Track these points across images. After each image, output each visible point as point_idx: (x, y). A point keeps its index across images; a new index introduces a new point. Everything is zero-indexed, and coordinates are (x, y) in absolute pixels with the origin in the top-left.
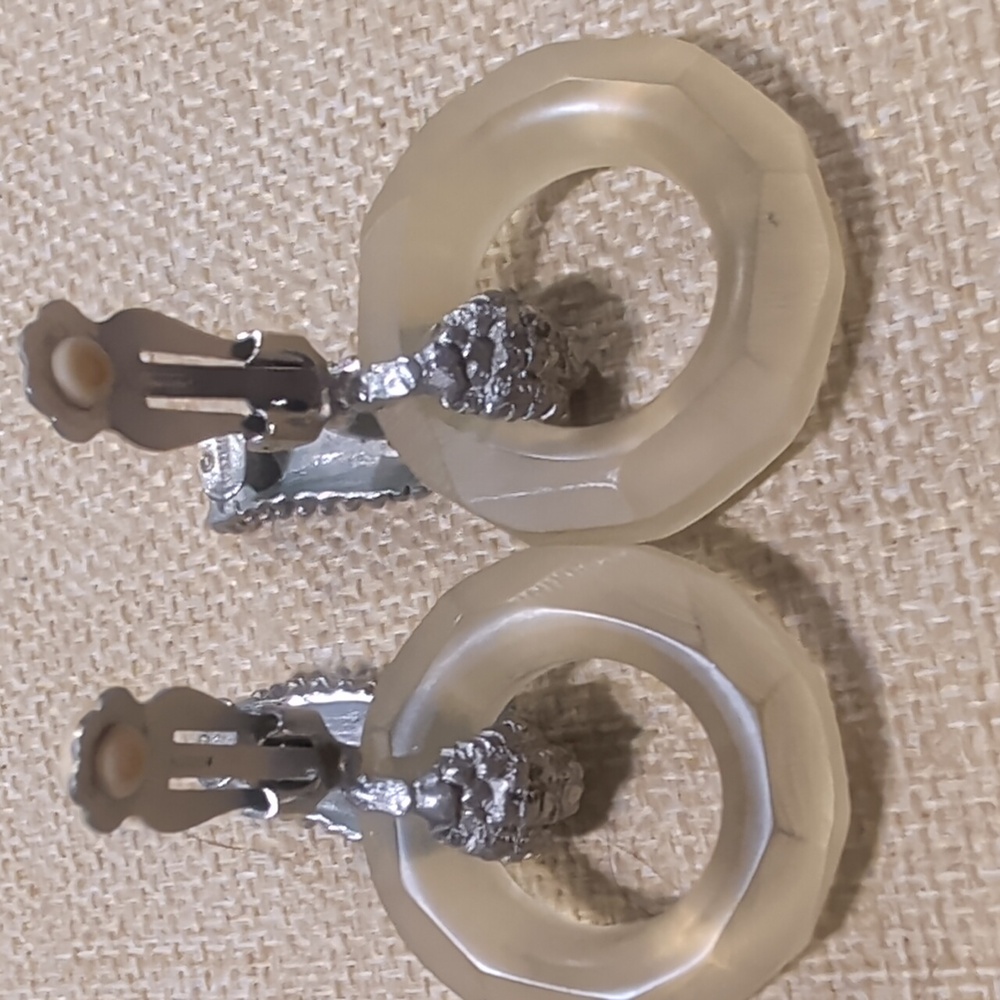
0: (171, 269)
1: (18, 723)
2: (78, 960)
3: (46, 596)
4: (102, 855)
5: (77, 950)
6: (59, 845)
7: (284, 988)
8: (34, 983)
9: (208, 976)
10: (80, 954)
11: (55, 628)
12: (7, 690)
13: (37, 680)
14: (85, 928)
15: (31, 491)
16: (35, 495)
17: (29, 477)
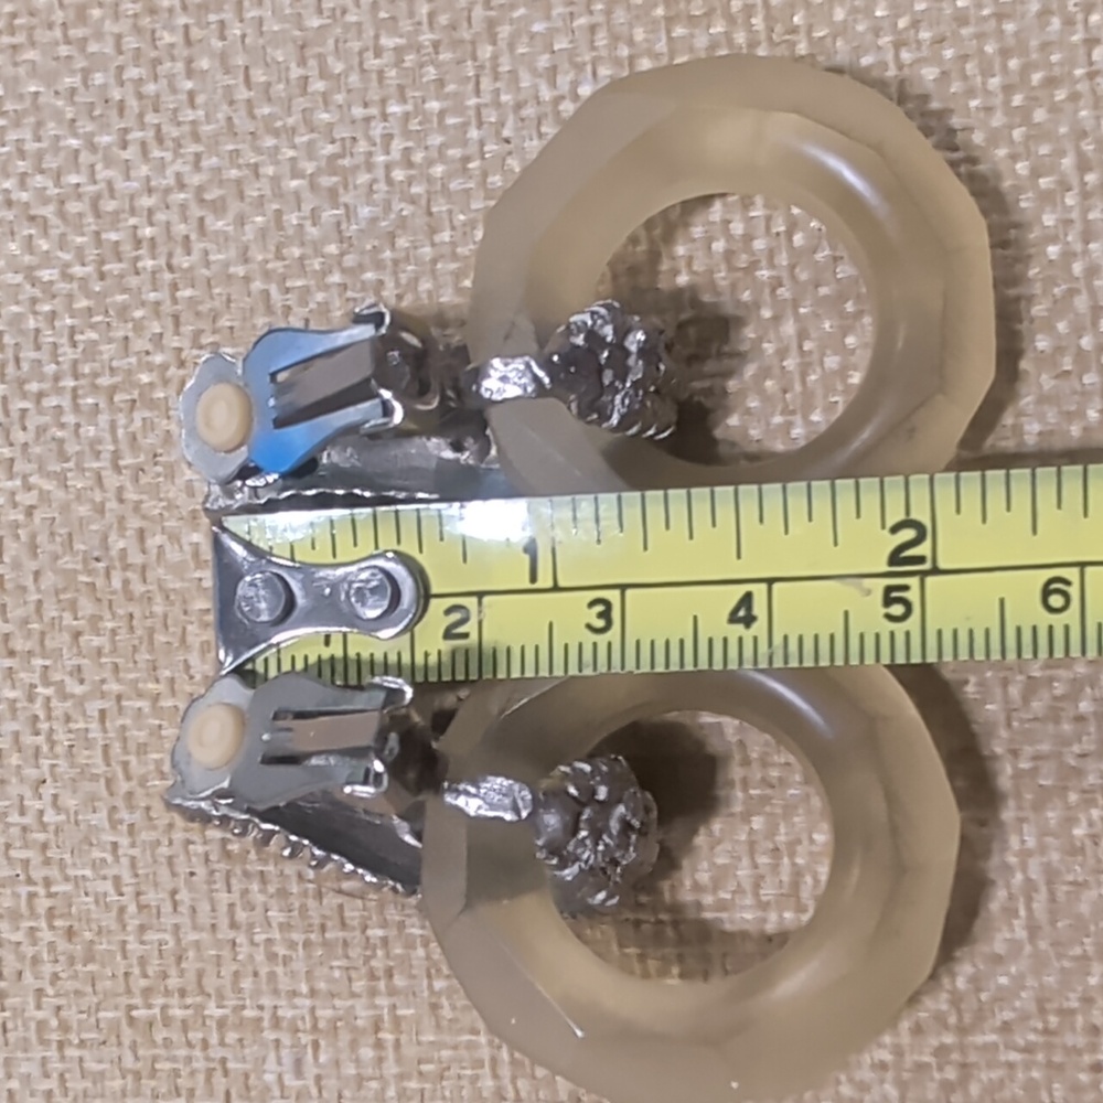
0: (344, 226)
1: (70, 731)
2: (132, 1021)
3: (126, 582)
4: (177, 897)
5: (131, 1008)
6: (117, 880)
7: (419, 1063)
8: (61, 1045)
9: (316, 1045)
10: (135, 1013)
11: (135, 622)
12: (57, 692)
13: (103, 681)
14: (143, 983)
15: (116, 455)
16: (122, 463)
17: (115, 441)
